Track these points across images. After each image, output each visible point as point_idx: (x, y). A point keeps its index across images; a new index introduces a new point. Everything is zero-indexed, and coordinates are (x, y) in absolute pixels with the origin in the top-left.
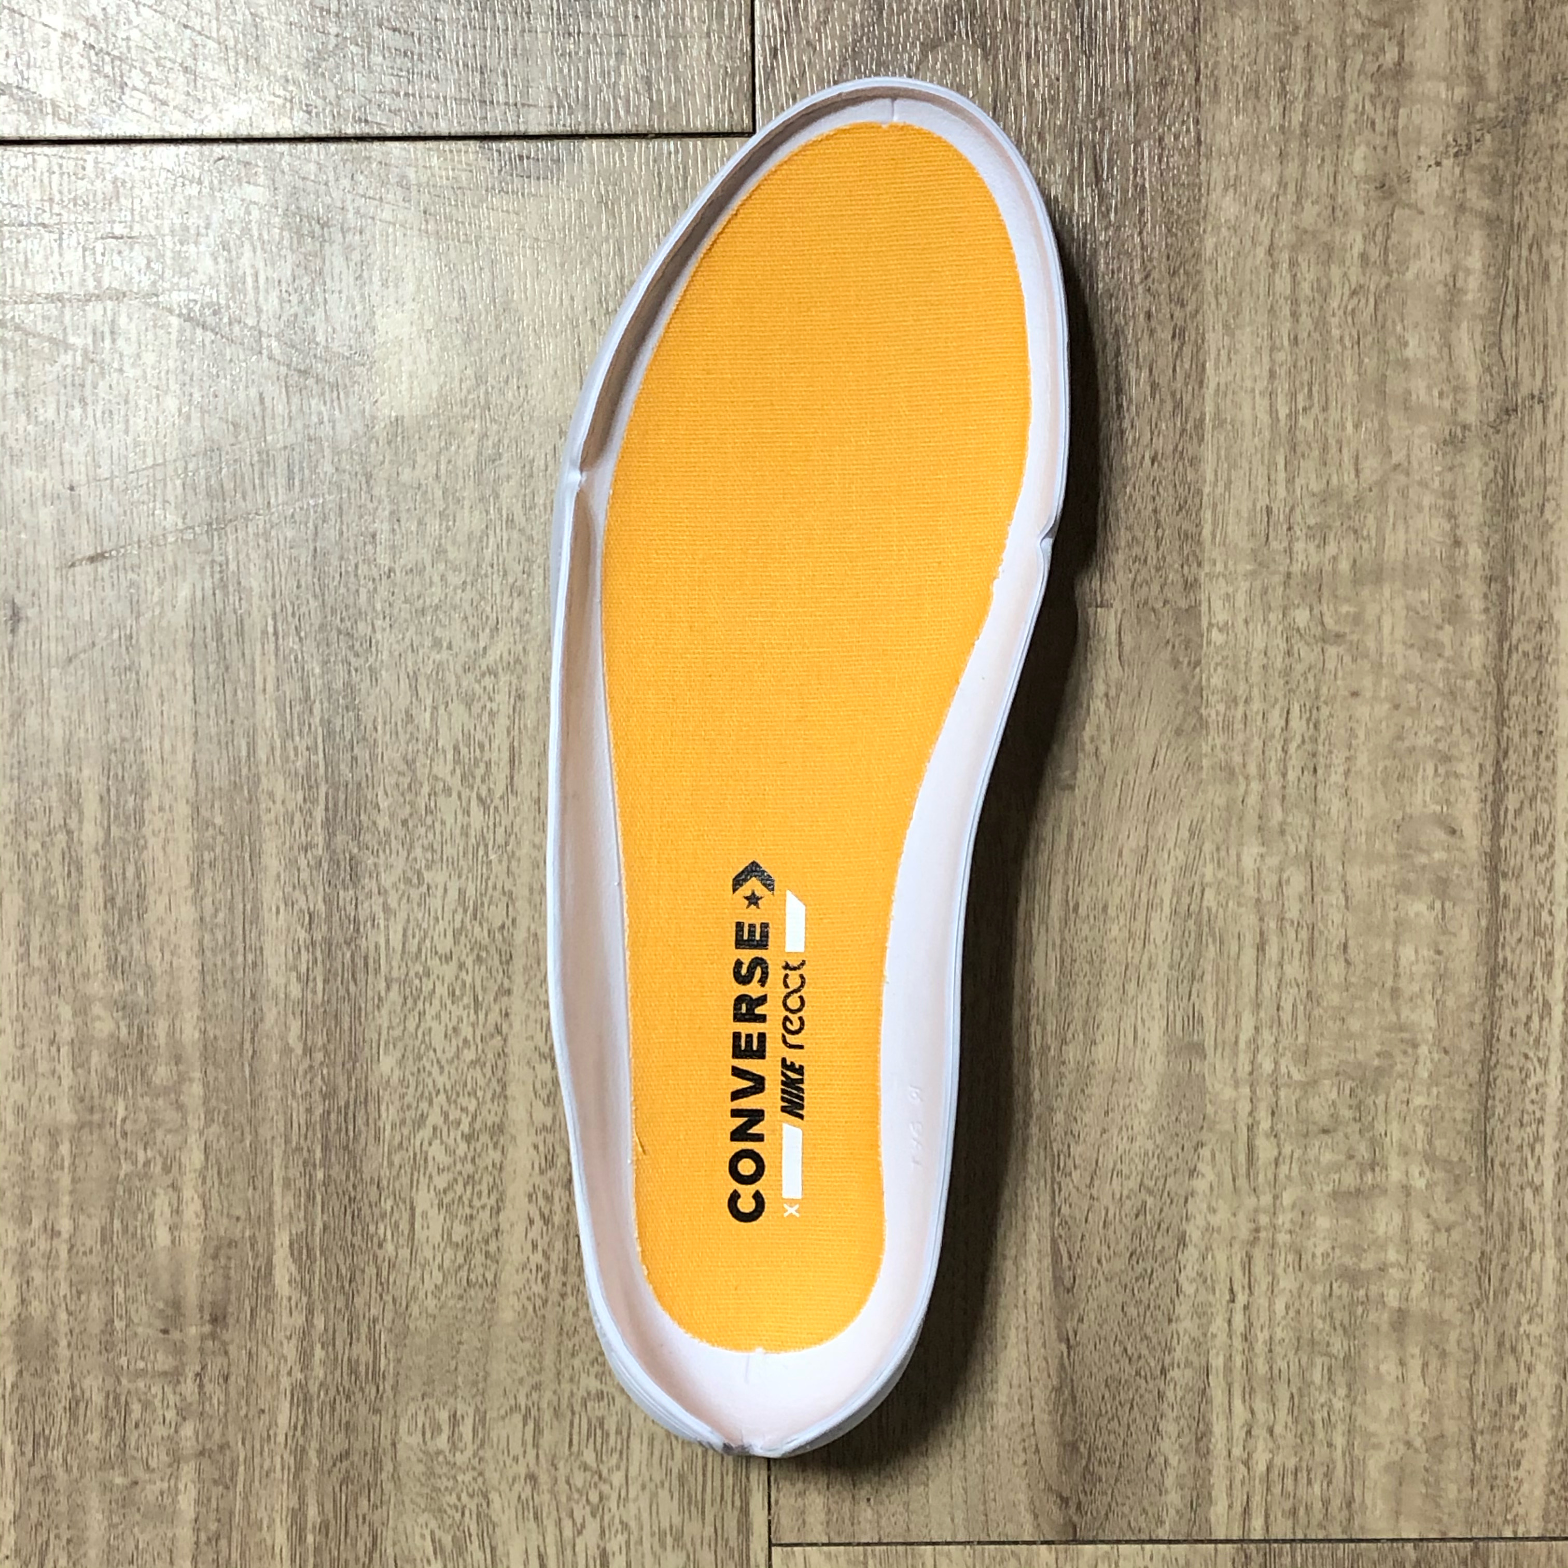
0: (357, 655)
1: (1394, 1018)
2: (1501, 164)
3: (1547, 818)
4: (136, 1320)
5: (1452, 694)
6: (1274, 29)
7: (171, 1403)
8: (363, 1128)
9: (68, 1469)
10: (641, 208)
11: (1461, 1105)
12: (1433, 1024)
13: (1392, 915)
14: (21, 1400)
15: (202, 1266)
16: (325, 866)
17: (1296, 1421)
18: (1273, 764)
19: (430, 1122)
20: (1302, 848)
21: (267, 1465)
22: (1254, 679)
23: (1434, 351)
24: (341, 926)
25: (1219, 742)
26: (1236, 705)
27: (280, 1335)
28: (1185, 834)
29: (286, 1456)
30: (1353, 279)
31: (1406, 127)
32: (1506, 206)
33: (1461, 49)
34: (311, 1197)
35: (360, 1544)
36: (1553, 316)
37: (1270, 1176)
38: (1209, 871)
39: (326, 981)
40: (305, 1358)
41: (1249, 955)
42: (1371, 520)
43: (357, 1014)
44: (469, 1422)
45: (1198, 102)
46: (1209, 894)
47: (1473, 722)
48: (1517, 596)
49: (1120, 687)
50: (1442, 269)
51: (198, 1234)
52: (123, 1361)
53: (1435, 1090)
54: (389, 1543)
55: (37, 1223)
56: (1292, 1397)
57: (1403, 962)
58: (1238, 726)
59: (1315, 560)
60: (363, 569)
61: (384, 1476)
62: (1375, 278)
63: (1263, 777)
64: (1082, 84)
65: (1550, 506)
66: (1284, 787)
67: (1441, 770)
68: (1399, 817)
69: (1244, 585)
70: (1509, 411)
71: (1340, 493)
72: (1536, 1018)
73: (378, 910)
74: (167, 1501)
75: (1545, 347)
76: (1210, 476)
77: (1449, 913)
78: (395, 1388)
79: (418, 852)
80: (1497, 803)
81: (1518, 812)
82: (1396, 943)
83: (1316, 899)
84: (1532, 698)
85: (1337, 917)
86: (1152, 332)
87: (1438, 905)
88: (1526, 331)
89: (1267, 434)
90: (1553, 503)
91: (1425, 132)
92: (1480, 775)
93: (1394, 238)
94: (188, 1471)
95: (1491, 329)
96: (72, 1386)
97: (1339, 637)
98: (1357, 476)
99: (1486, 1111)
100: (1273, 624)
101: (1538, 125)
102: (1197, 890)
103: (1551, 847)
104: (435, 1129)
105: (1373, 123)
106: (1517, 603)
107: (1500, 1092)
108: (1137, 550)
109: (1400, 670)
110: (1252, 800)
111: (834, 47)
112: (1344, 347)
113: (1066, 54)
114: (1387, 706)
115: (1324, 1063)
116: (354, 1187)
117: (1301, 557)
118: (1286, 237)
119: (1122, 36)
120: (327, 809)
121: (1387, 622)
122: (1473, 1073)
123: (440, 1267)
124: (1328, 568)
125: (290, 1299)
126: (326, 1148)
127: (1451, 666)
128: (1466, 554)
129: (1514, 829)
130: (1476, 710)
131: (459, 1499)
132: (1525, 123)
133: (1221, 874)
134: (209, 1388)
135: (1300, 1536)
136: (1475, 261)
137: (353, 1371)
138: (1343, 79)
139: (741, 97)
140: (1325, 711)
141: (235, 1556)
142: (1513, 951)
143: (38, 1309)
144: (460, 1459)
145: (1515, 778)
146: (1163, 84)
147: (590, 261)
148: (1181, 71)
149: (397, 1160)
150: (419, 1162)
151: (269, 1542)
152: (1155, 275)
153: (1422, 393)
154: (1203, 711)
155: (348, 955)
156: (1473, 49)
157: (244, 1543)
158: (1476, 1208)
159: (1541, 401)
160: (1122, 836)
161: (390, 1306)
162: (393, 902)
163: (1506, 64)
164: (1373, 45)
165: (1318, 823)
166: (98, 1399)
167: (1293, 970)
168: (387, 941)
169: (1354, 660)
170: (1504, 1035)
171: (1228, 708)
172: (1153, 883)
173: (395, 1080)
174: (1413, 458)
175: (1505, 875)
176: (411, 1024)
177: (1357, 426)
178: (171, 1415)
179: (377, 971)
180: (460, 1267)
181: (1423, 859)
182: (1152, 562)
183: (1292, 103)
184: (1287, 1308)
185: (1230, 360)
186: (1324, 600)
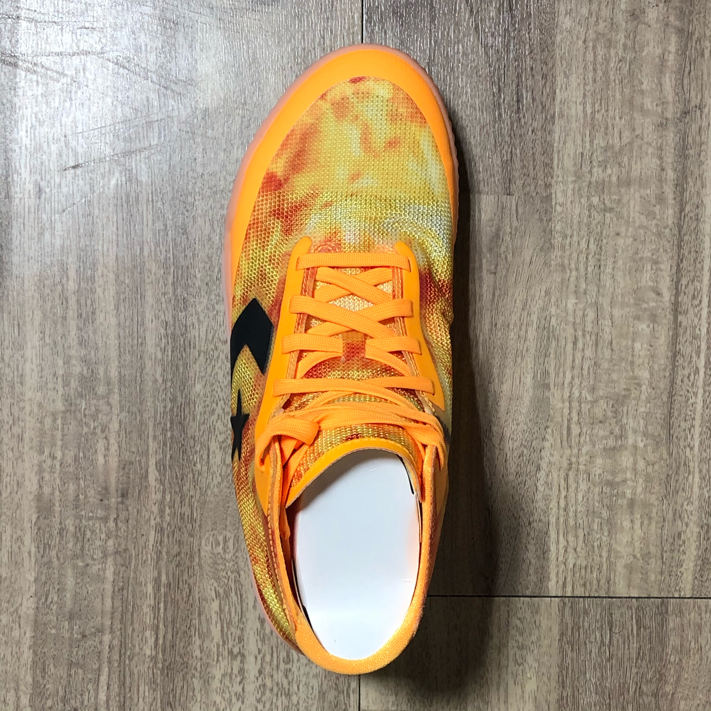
0: (187, 211)
1: (632, 374)
2: (684, 6)
3: (699, 288)
4: (89, 495)
5: (659, 235)
7: (104, 532)
8: (188, 415)
9: (58, 559)
11: (659, 411)
12: (648, 376)
13: (631, 329)
14: (39, 529)
15: (118, 473)
16: (173, 302)
17: (586, 545)
18: (582, 264)
19: (216, 413)
20: (593, 301)
21: (144, 558)
22: (575, 227)
23: (654, 86)
24: (180, 328)
25: (559, 254)
26: (566, 238)
27: (151, 503)
28: (543, 293)
29: (153, 554)
30: (620, 55)
34: (165, 444)
35: (184, 593)
36: (705, 71)
37: (577, 441)
38: (553, 310)
39: (172, 351)
40: (162, 511)
41: (570, 346)
42: (626, 159)
43: (186, 365)
44: (231, 541)
46: (553, 320)
49: (516, 229)
50: (658, 51)
51: (116, 459)
52: (83, 513)
53: (648, 405)
54: (197, 592)
55: (47, 453)
56: (585, 535)
57: (636, 350)
58: (567, 247)
59: (601, 176)
60: (191, 174)
61: (195, 564)
62: (630, 55)
63: (577, 269)
65: (703, 154)
66: (586, 274)
67: (654, 268)
68: (635, 287)
69: (571, 186)
70: (686, 113)
71: (613, 146)
72: (692, 374)
73: (195, 321)
74: (101, 573)
75: (702, 85)
76: (557, 138)
77: (656, 329)
78: (200, 526)
79: (213, 297)
81: (686, 286)
83: (600, 323)
84: (694, 236)
85: (607, 330)
86: (533, 76)
87: (651, 326)
89: (582, 121)
90: (704, 153)
92: (671, 269)
93: (638, 37)
94: (110, 560)
95: (678, 77)
96: (61, 523)
97: (611, 210)
98: (620, 140)
99: (670, 415)
100: (583, 203)
102: (548, 318)
103: (701, 301)
104: (219, 415)
106: (688, 195)
107: (676, 406)
108: (525, 171)
109: (637, 224)
110: (572, 279)
112: (616, 84)
114: (631, 239)
115: (601, 393)
116: (184, 440)
117: (596, 175)
118: (591, 35)
120: (174, 277)
121: (632, 203)
122: (665, 399)
123: (220, 475)
124: (607, 179)
125: (155, 487)
126: (172, 423)
127: (659, 223)
128: (666, 175)
129: (685, 293)
130: (669, 242)
131: (227, 573)
133: (558, 312)
134: (120, 524)
135: (587, 595)
136: (672, 48)
137: (182, 518)
140: (605, 241)
141: (130, 597)
142: (683, 346)
143: (47, 490)
144: (228, 557)
147: (290, 41)
149: (202, 428)
150: (211, 430)
151: (145, 591)
152: (535, 51)
153: (649, 105)
154: (553, 241)
155: (182, 341)
157: (134, 590)
158: (665, 456)
160: (516, 295)
161: (198, 491)
162: (202, 319)
165: (601, 290)
166: (72, 529)
167: (588, 353)
168: (199, 336)
169: (617, 219)
170: (679, 381)
171: (563, 239)
172: (529, 314)
173: (201, 394)
174: (644, 132)
176: (209, 370)
177: (621, 118)
178: (103, 536)
179: (194, 348)
180: (229, 475)
181: (645, 306)
182: (532, 175)
184: (583, 498)
185: (566, 88)
186: (605, 194)
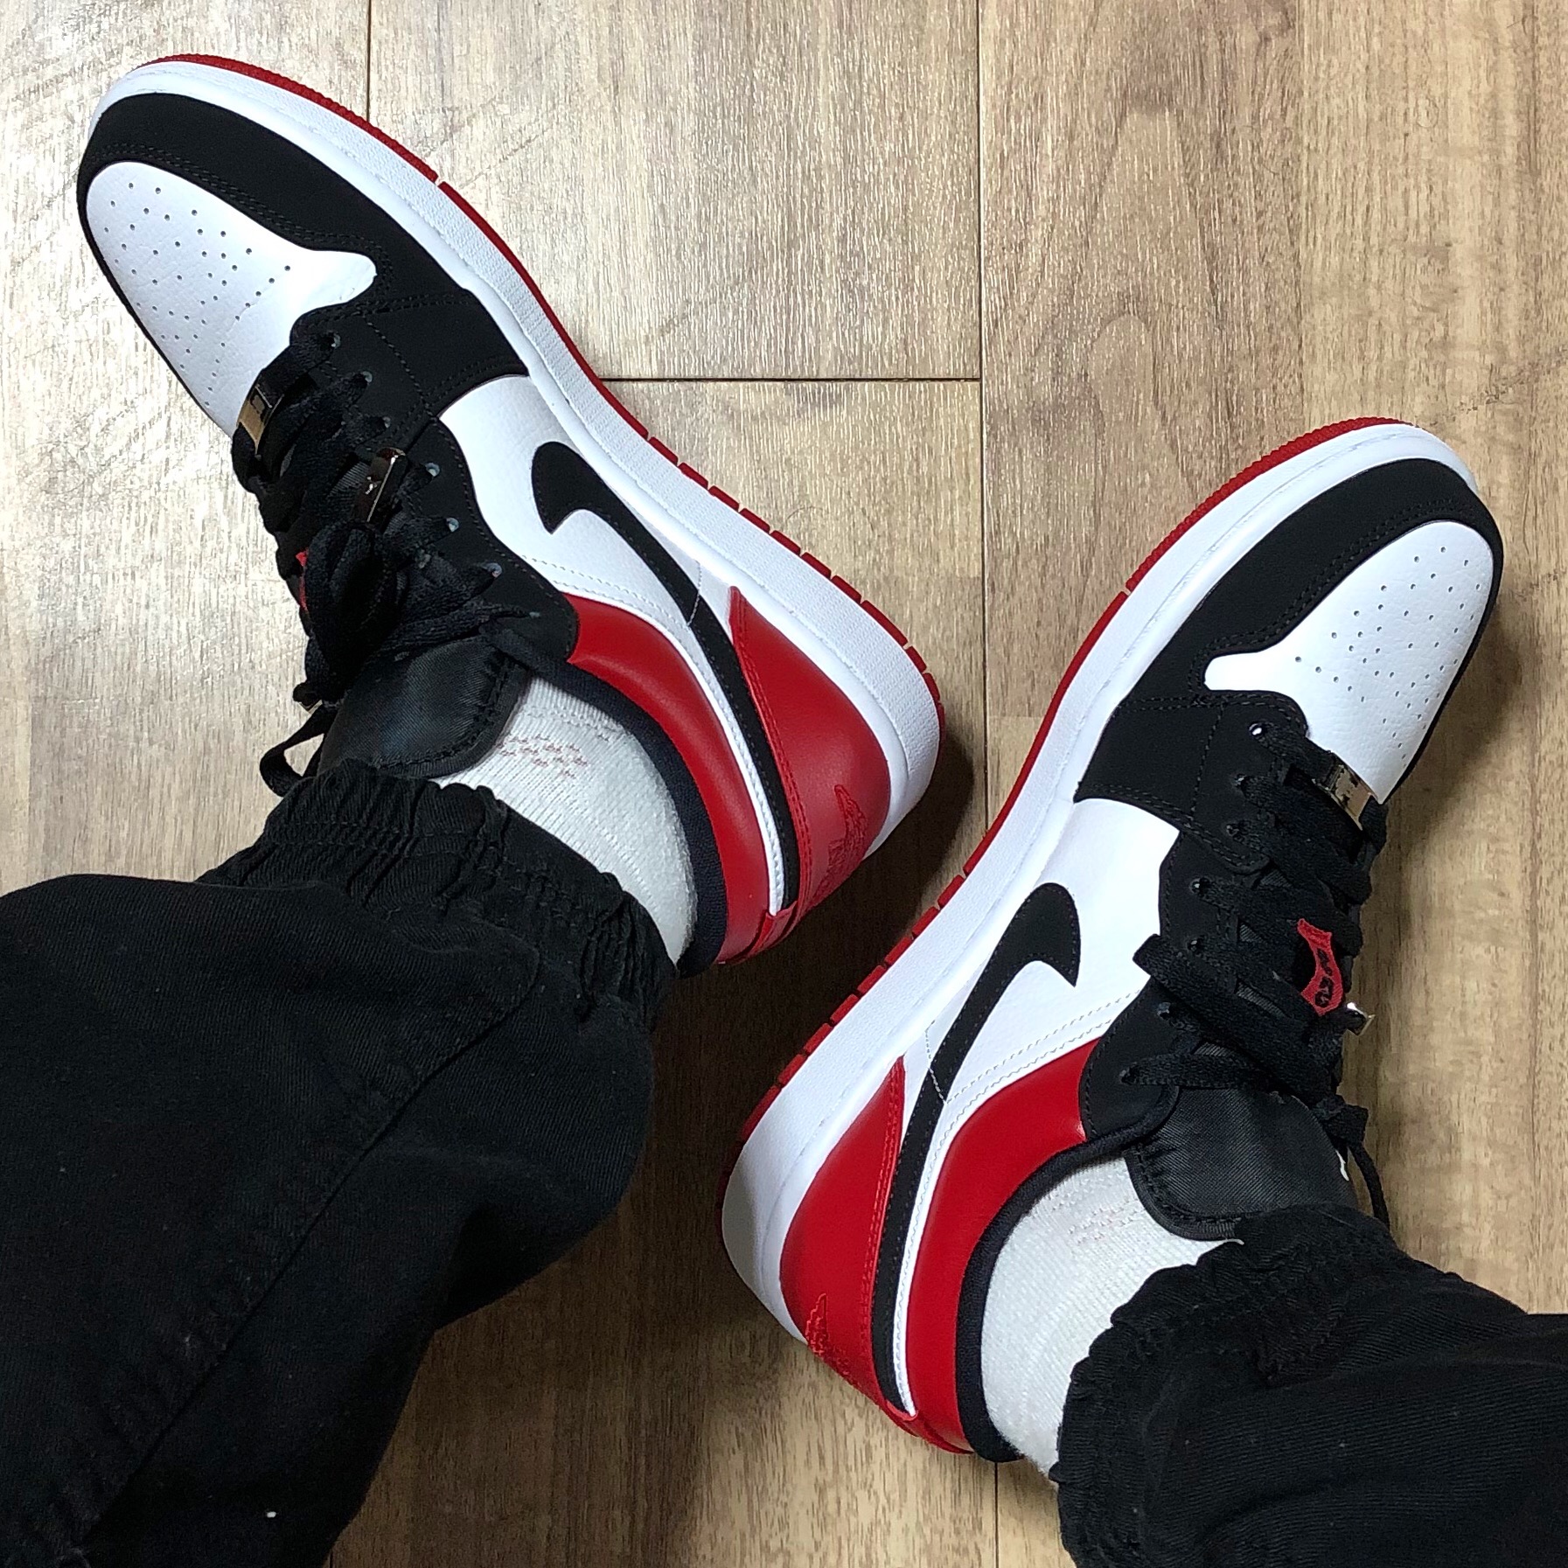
6: (1353, 311)
10: (899, 429)
31: (1452, 382)
32: (1526, 439)
33: (1489, 328)
45: (1301, 362)
47: (1514, 811)
48: (1543, 721)
64: (1217, 349)
80: (1534, 874)
82: (1463, 977)
88: (1543, 528)
91: (1465, 385)
101: (1547, 382)
105: (1427, 379)
111: (1038, 321)
113: (1206, 328)
119: (1246, 316)
132: (1537, 381)
138: (1405, 348)
139: (972, 354)
145: (1546, 855)
146: (1275, 349)
148: (1288, 340)
156: (1498, 328)
159: (1555, 578)
163: (1522, 340)
164: (1426, 325)
175: (1541, 927)
183: (1368, 364)
